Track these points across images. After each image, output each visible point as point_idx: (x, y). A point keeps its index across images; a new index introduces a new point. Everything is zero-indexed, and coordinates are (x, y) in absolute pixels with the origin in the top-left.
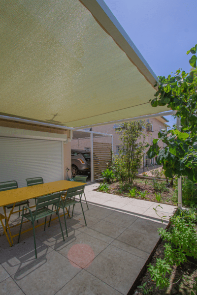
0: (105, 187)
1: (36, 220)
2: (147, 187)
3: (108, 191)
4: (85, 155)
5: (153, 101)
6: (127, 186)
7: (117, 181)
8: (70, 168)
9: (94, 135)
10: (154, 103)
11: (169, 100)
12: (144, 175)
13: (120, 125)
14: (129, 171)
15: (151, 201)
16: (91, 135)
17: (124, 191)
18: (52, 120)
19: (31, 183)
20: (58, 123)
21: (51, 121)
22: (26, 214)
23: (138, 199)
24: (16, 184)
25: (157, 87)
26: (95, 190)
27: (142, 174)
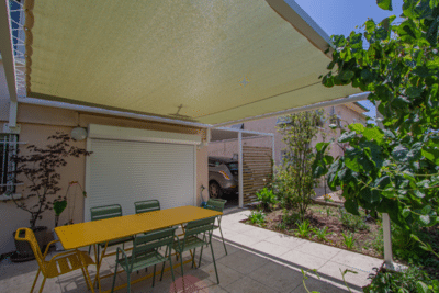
0: (259, 217)
1: (134, 270)
2: (331, 221)
3: (264, 225)
4: (232, 165)
5: (325, 78)
6: (295, 217)
7: (280, 208)
8: (206, 185)
9: (244, 135)
10: (328, 81)
11: (353, 73)
12: (326, 199)
13: (283, 118)
14: (299, 191)
15: (335, 246)
16: (240, 135)
17: (288, 226)
18: (177, 114)
19: (142, 208)
20: (186, 118)
21: (177, 116)
22: (123, 259)
23: (313, 240)
24: (120, 210)
25: (330, 54)
26: (243, 221)
27: (322, 198)
